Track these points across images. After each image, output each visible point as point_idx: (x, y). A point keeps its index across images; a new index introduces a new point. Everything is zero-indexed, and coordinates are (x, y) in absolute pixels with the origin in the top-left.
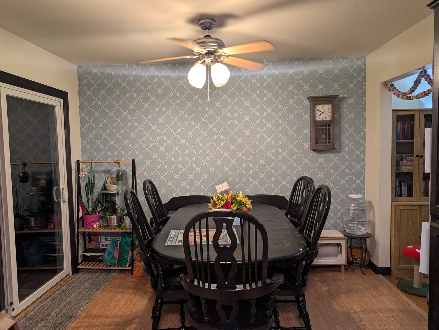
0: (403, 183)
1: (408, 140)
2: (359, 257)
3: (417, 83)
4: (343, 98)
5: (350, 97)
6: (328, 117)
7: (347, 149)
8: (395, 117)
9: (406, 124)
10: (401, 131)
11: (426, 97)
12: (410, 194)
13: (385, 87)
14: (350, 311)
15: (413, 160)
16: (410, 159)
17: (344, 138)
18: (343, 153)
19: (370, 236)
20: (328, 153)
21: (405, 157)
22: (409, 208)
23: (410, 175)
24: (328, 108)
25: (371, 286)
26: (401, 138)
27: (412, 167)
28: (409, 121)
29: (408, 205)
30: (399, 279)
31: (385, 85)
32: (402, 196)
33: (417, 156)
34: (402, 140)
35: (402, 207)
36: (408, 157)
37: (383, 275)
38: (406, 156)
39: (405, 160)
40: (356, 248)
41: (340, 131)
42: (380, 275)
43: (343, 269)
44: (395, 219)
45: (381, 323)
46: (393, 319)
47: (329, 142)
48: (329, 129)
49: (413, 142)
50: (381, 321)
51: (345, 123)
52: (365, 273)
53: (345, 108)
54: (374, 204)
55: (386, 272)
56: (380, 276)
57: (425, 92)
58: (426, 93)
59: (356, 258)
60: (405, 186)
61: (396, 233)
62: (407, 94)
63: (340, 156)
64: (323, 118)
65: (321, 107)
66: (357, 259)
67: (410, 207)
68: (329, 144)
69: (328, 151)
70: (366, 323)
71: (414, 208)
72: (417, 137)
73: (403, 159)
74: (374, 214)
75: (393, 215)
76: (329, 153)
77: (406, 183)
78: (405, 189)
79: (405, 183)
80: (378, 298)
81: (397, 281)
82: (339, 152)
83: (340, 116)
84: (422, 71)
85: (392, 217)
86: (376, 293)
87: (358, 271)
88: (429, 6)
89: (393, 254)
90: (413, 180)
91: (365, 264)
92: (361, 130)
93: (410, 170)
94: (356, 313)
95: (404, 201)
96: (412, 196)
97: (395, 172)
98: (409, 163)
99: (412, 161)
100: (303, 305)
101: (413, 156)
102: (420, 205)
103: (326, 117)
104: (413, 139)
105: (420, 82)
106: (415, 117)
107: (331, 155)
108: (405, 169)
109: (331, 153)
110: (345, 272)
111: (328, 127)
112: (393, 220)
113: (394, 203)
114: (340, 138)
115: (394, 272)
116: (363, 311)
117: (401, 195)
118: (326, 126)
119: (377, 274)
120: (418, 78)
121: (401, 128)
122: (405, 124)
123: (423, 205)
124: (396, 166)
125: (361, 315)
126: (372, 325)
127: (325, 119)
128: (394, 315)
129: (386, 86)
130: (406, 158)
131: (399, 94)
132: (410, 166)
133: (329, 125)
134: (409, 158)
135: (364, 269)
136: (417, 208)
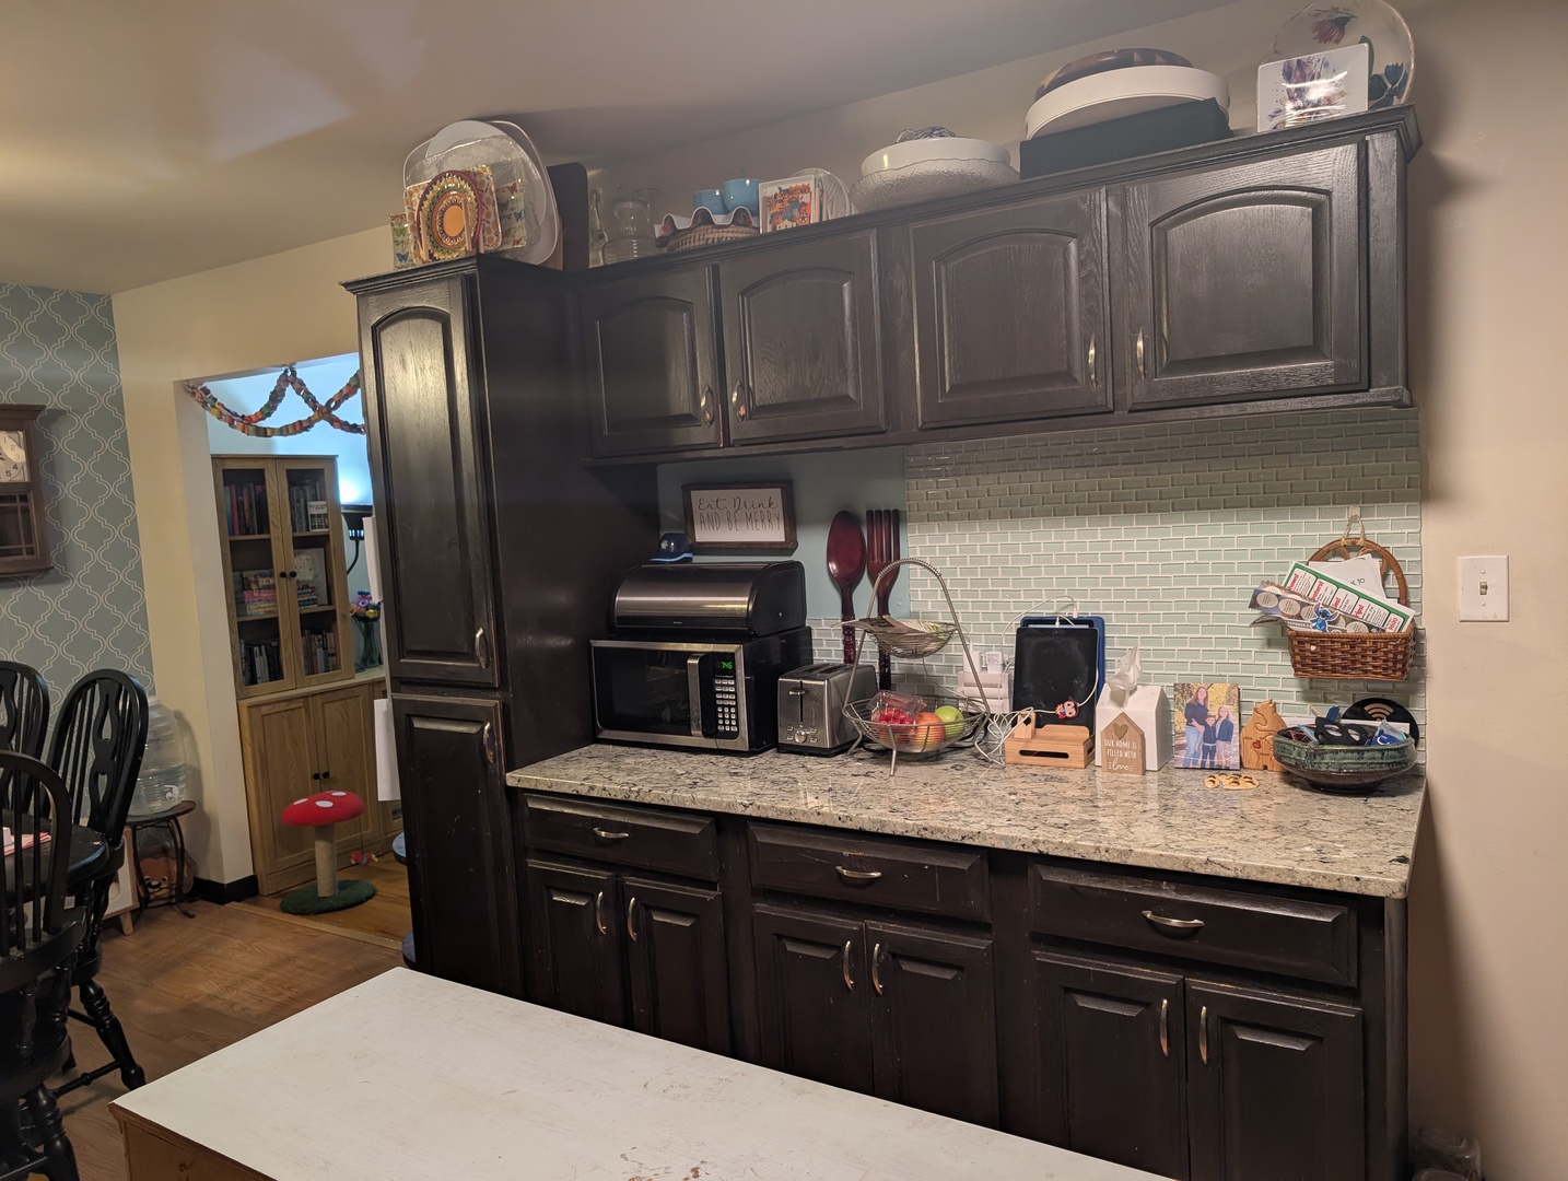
0: (256, 649)
1: (254, 534)
2: (164, 880)
3: (276, 397)
4: (58, 414)
5: (80, 413)
6: (14, 473)
7: (86, 569)
8: (220, 474)
9: (245, 491)
10: (236, 511)
11: (305, 433)
12: (276, 673)
13: (189, 397)
14: (196, 1000)
15: (274, 585)
16: (265, 583)
17: (74, 535)
18: (76, 581)
19: (191, 807)
20: (24, 586)
21: (253, 579)
22: (281, 709)
23: (269, 626)
24: (11, 442)
25: (220, 933)
26: (237, 532)
27: (273, 604)
28: (252, 486)
29: (278, 702)
30: (277, 894)
31: (190, 390)
32: (256, 683)
33: (283, 575)
34: (241, 534)
35: (265, 710)
36: (261, 580)
37: (239, 901)
38: (255, 576)
39: (254, 586)
40: (152, 855)
41: (57, 513)
42: (233, 903)
43: (127, 924)
44: (253, 746)
45: (280, 989)
46: (301, 971)
47: (31, 552)
48: (26, 511)
49: (268, 541)
50: (279, 985)
51: (69, 489)
52: (191, 913)
53: (64, 441)
54: (188, 717)
55: (246, 890)
56: (233, 905)
57: (300, 422)
58: (305, 425)
59: (154, 883)
60: (261, 655)
61: (260, 780)
62: (254, 419)
63: (65, 590)
66: (160, 884)
67: (283, 706)
68: (31, 557)
69: (26, 578)
70: (247, 1004)
71: (293, 706)
72: (276, 527)
73: (249, 585)
74: (194, 744)
75: (247, 734)
76: (30, 585)
77: (263, 647)
78: (261, 663)
79: (260, 647)
80: (249, 949)
81: (278, 902)
82: (63, 580)
83: (51, 467)
84: (286, 371)
85: (244, 742)
86: (240, 941)
87: (171, 915)
88: (346, 285)
89: (257, 834)
90: (278, 636)
91: (186, 890)
92: (121, 510)
93: (269, 612)
94: (212, 997)
95: (266, 692)
96: (283, 678)
97: (236, 620)
98: (265, 594)
99: (271, 587)
100: (100, 1005)
101: (272, 575)
102: (305, 697)
103: (7, 472)
104: (269, 532)
105: (284, 395)
106: (267, 476)
107: (36, 592)
108: (257, 609)
109: (35, 585)
110: (135, 931)
111: (19, 504)
112: (248, 749)
113: (245, 703)
114: (61, 537)
115: (266, 886)
116: (227, 988)
117: (253, 680)
118: (12, 499)
119: (223, 904)
120: (278, 385)
121: (235, 503)
122: (242, 491)
123: (312, 695)
124: (237, 603)
125: (228, 997)
126: (261, 1001)
127: (5, 479)
128: (302, 963)
129: (193, 394)
130: (256, 582)
131: (232, 418)
132: (268, 601)
133: (24, 498)
134: (263, 582)
135: (185, 906)
136: (300, 704)
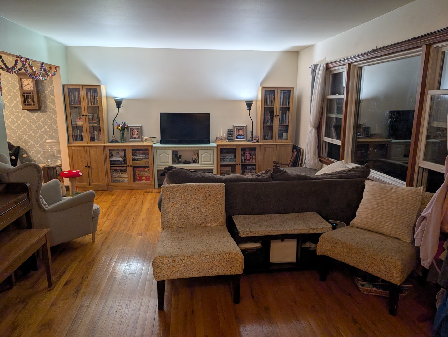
6: (31, 87)
7: (51, 110)
8: (67, 89)
12: (81, 139)
18: (49, 112)
22: (77, 148)
23: (81, 128)
24: (31, 81)
33: (83, 115)
48: (33, 96)
51: (47, 92)
53: (46, 81)
63: (47, 114)
64: (28, 88)
65: (26, 80)
68: (34, 106)
71: (80, 148)
72: (83, 103)
73: (78, 117)
82: (46, 112)
96: (83, 141)
97: (71, 125)
98: (82, 120)
102: (84, 146)
104: (81, 104)
106: (80, 90)
109: (40, 112)
111: (31, 95)
118: (30, 93)
127: (30, 89)
136: (82, 148)
